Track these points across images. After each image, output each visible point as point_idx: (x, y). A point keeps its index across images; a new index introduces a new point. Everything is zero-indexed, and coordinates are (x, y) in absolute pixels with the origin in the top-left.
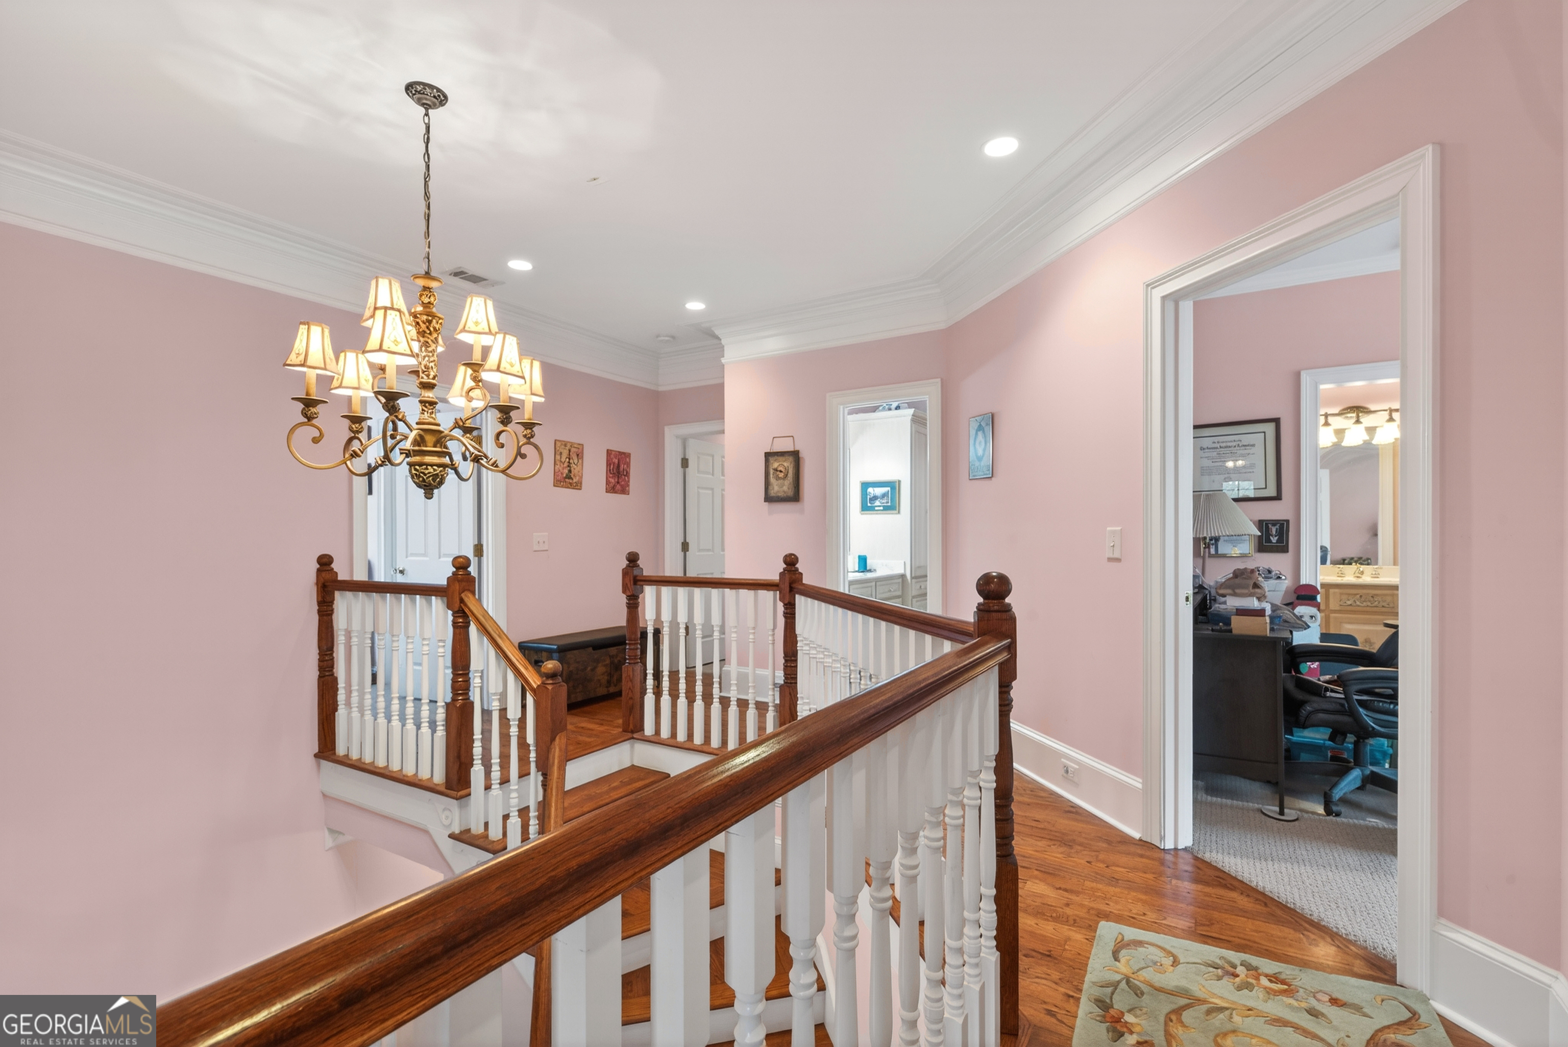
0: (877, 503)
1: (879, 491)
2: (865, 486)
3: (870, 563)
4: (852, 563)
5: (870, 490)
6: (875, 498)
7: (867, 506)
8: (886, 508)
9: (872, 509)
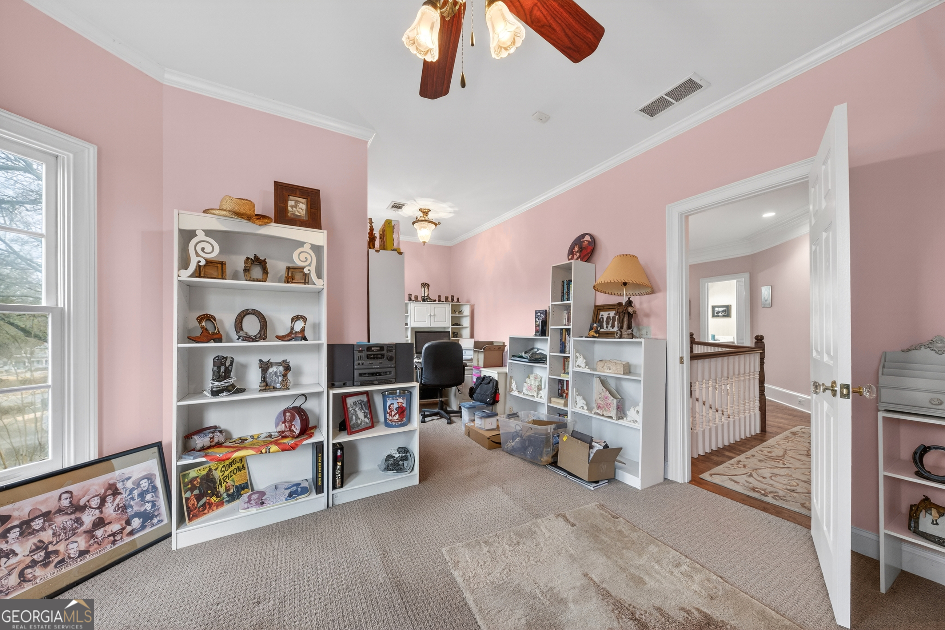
0: (720, 314)
1: (721, 309)
2: (714, 307)
3: (716, 337)
4: (710, 337)
5: (717, 309)
6: (719, 312)
7: (715, 315)
8: (724, 316)
9: (718, 316)
